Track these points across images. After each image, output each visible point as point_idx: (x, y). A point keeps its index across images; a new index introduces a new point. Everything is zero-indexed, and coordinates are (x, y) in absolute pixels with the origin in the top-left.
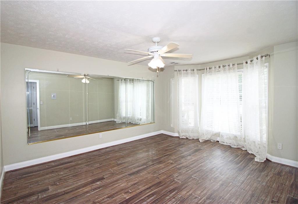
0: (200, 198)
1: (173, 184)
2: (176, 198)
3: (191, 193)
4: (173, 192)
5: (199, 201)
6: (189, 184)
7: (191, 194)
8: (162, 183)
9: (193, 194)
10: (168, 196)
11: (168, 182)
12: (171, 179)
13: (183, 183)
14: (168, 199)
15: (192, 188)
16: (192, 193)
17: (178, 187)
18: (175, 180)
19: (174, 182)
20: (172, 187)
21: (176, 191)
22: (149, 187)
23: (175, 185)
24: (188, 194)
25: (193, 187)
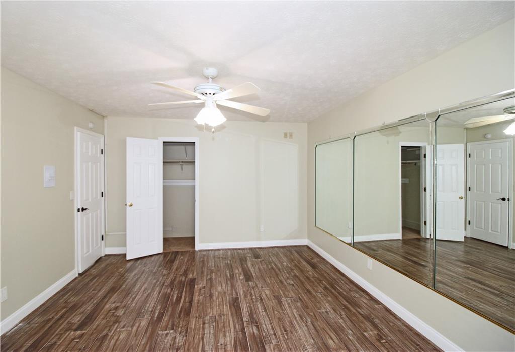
0: (118, 330)
1: (168, 324)
2: (149, 313)
3: (134, 328)
4: (158, 315)
5: (118, 326)
6: (144, 340)
7: (132, 327)
8: (184, 315)
9: (130, 329)
10: (160, 309)
11: (179, 322)
12: (180, 329)
13: (156, 335)
14: (157, 307)
15: (135, 336)
16: (132, 329)
17: (158, 324)
18: (172, 332)
19: (170, 326)
20: (166, 319)
21: (156, 318)
22: (191, 304)
23: (164, 323)
24: (137, 325)
25: (135, 338)
